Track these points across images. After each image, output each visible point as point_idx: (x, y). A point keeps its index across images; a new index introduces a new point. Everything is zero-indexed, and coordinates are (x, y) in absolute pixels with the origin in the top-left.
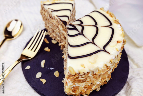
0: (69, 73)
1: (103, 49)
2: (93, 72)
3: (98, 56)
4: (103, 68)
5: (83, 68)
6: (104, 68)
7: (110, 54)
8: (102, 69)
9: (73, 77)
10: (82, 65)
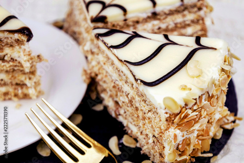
0: (167, 113)
1: (197, 47)
2: (208, 93)
3: (198, 61)
4: (221, 77)
5: (187, 92)
6: (223, 77)
7: (216, 49)
8: (221, 79)
9: (178, 117)
10: (184, 88)
